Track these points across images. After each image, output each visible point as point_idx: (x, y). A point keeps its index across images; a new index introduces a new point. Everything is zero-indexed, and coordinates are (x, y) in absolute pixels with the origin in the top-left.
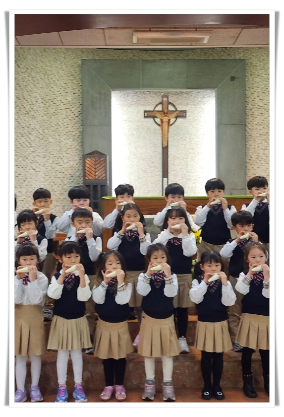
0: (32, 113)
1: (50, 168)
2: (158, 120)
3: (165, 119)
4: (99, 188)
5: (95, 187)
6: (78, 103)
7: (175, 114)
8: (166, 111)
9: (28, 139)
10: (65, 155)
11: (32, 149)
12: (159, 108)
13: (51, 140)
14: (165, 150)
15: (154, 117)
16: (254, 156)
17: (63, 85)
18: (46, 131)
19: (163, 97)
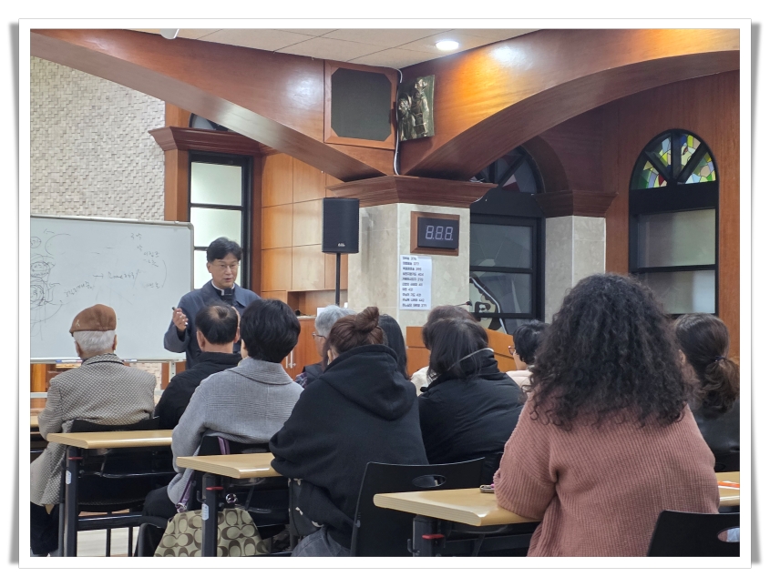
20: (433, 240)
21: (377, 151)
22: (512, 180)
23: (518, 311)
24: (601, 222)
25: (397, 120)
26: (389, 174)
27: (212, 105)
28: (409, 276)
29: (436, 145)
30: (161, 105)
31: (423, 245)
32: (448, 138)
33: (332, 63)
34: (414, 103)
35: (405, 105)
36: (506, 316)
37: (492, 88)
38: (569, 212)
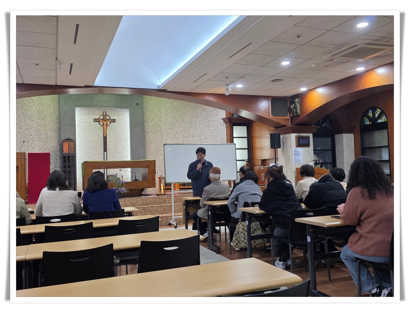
0: (32, 118)
1: (41, 147)
2: (101, 123)
3: (105, 123)
4: (71, 157)
5: (69, 157)
6: (57, 113)
7: (110, 121)
8: (105, 119)
9: (29, 132)
10: (49, 140)
11: (31, 137)
12: (102, 117)
13: (42, 132)
14: (105, 138)
15: (99, 122)
16: (149, 141)
17: (49, 104)
18: (39, 128)
19: (103, 112)
20: (302, 143)
21: (284, 119)
22: (324, 125)
23: (328, 162)
24: (352, 135)
25: (290, 110)
26: (288, 126)
27: (238, 111)
28: (296, 154)
29: (302, 117)
30: (224, 112)
31: (299, 145)
32: (305, 115)
33: (271, 97)
34: (295, 106)
35: (292, 106)
36: (324, 163)
37: (318, 100)
38: (342, 133)
